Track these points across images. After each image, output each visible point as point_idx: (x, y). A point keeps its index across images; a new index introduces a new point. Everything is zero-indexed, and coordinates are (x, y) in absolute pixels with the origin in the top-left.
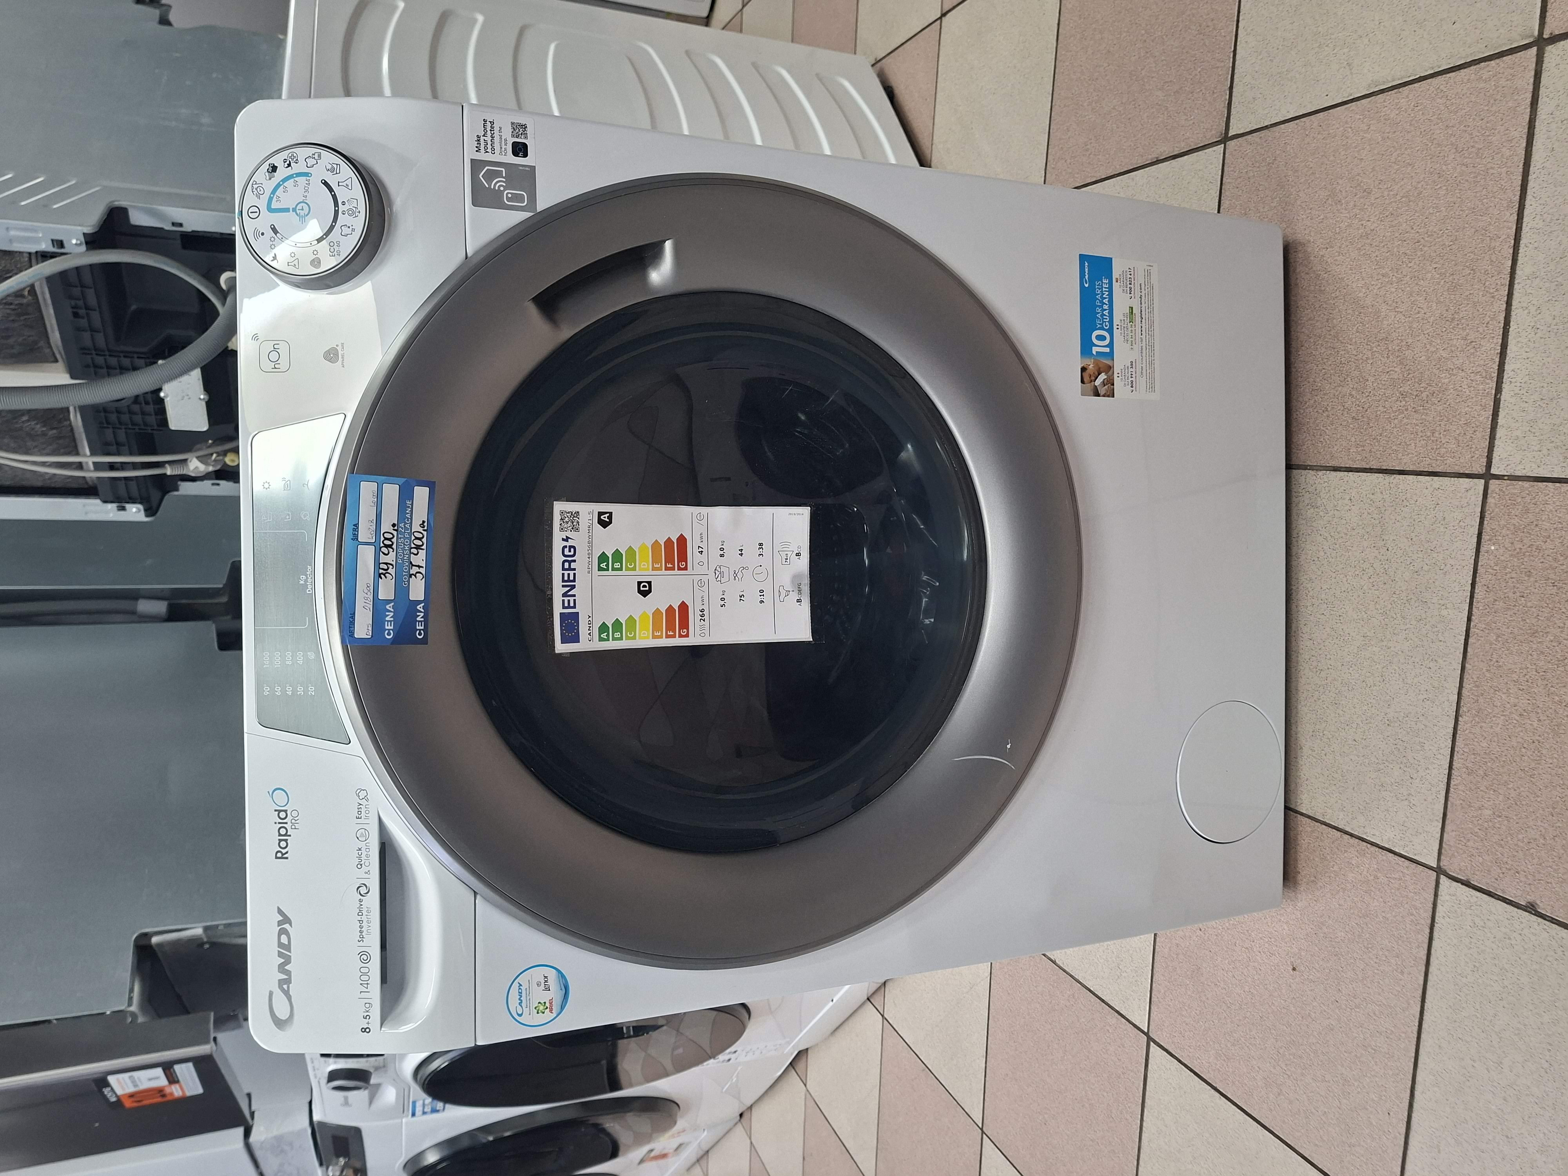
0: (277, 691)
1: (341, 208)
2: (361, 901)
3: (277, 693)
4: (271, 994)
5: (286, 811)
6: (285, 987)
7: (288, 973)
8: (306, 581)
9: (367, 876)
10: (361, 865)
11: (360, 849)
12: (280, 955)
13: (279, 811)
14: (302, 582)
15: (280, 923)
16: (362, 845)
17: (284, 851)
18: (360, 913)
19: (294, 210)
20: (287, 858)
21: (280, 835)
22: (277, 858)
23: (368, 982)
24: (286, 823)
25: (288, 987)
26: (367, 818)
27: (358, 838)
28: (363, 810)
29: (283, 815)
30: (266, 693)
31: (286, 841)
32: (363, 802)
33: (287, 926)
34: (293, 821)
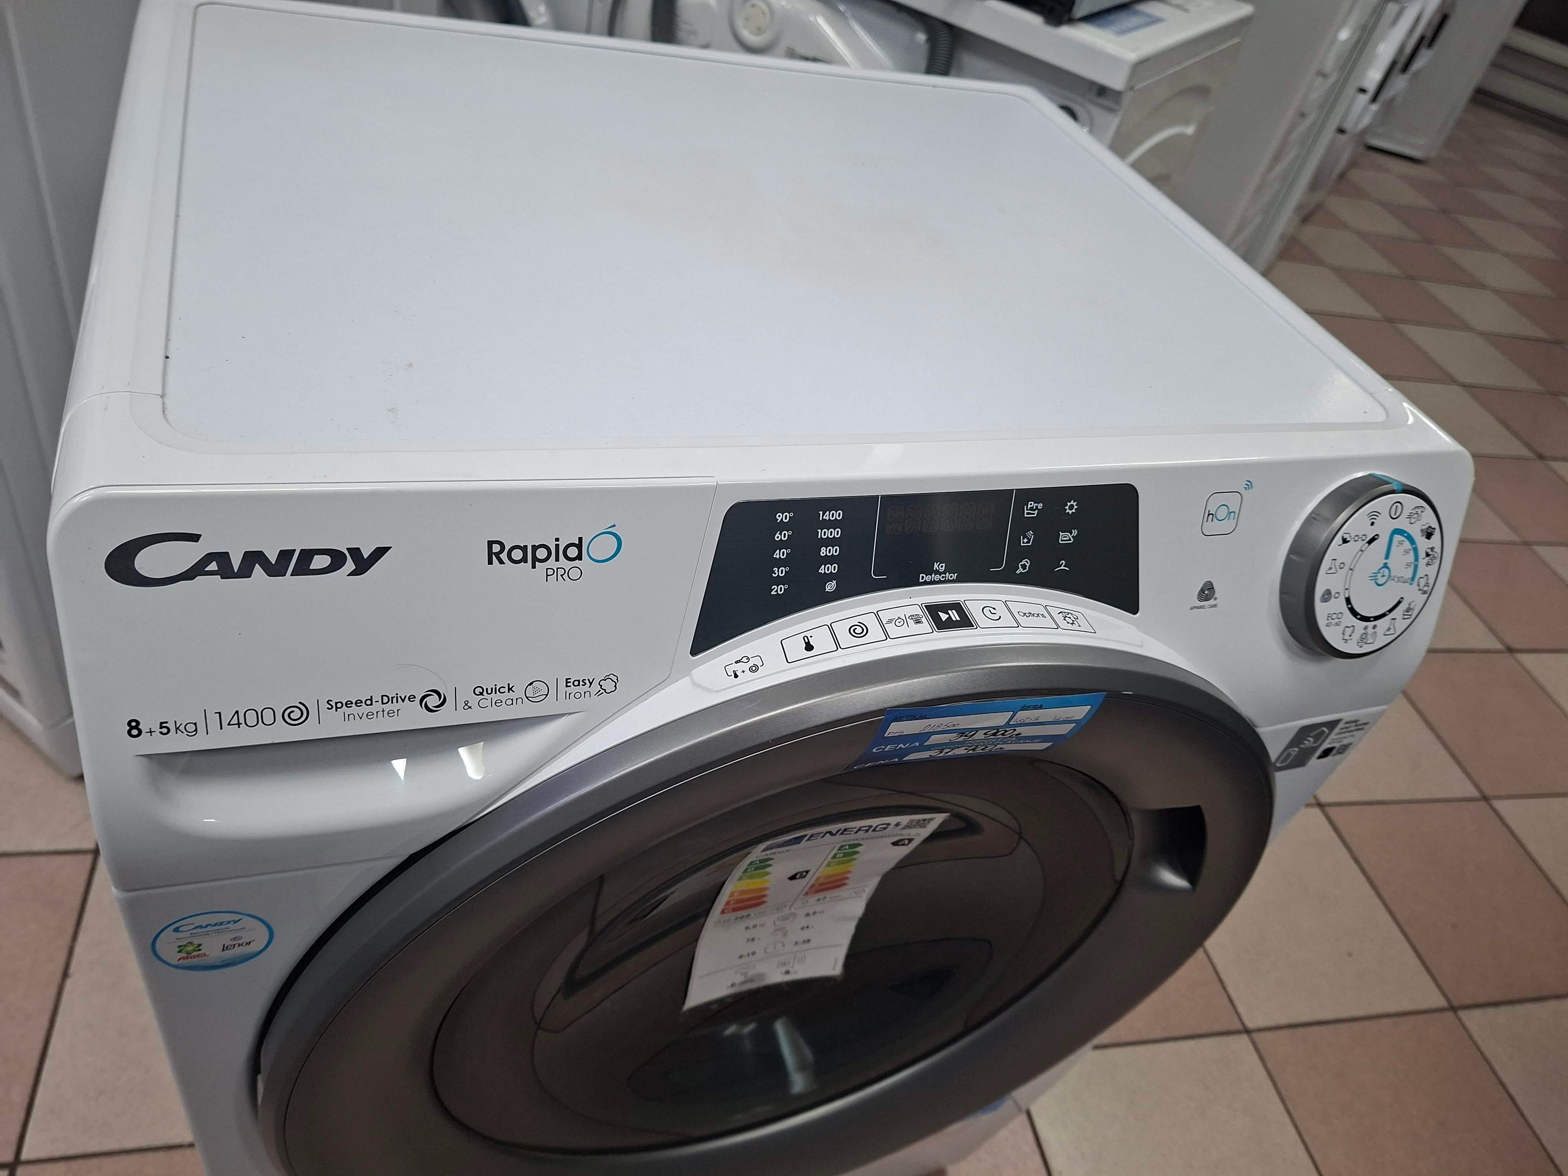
0: (780, 534)
1: (1370, 624)
2: (412, 698)
3: (777, 535)
4: (194, 538)
5: (579, 557)
6: (213, 566)
7: (245, 572)
8: (937, 572)
9: (461, 705)
10: (481, 694)
11: (510, 689)
12: (284, 556)
13: (579, 546)
14: (936, 566)
15: (355, 553)
16: (519, 692)
17: (504, 556)
18: (386, 699)
19: (1385, 566)
20: (490, 562)
21: (535, 548)
22: (490, 543)
23: (243, 726)
24: (557, 559)
25: (212, 573)
26: (568, 696)
27: (531, 684)
28: (581, 688)
29: (573, 552)
30: (779, 517)
31: (524, 560)
32: (595, 687)
33: (350, 565)
34: (561, 572)
